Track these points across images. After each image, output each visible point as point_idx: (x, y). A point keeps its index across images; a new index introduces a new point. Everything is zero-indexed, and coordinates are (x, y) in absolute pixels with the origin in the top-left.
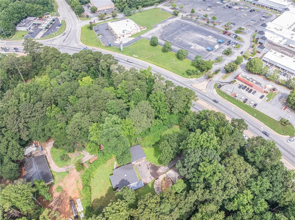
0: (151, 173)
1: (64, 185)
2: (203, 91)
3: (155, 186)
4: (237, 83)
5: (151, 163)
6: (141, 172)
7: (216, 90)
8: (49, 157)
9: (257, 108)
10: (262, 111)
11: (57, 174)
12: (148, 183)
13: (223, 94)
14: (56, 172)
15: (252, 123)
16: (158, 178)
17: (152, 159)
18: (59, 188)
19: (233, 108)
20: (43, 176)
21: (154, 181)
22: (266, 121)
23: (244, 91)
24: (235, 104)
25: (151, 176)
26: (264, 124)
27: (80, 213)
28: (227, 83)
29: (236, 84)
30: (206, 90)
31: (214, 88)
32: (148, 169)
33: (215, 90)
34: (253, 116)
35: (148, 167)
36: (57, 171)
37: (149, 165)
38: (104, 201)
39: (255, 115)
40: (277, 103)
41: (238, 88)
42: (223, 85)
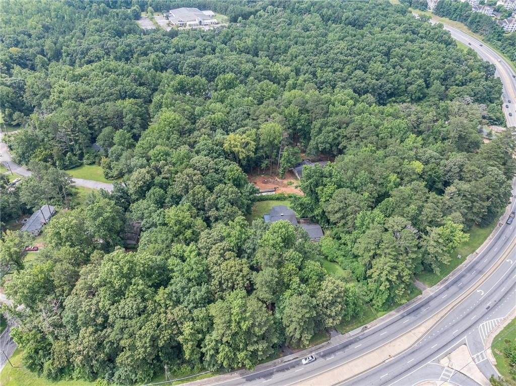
18: (291, 183)
27: (261, 194)
30: (449, 367)
38: (266, 208)
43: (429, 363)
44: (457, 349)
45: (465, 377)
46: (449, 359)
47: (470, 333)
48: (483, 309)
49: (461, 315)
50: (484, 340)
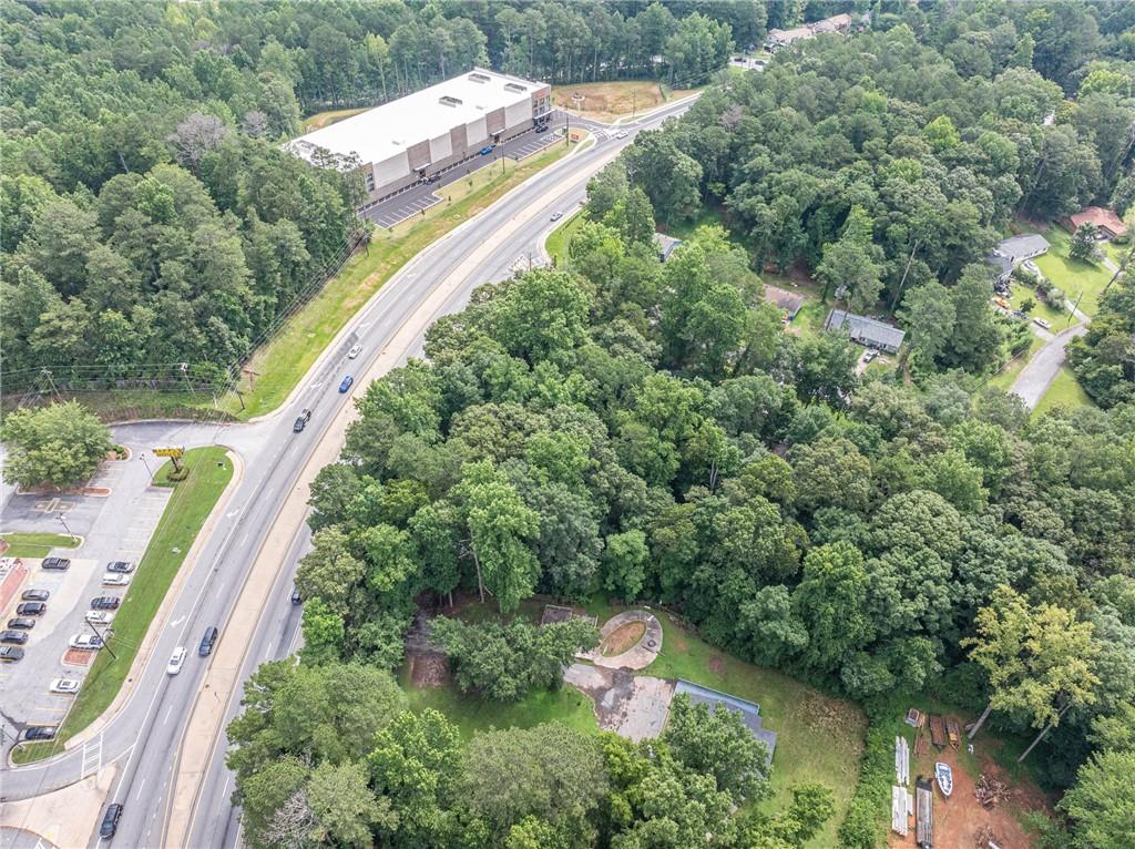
0: (629, 699)
2: (105, 785)
3: (651, 657)
5: (602, 722)
6: (652, 724)
7: (72, 735)
9: (134, 556)
10: (146, 542)
12: (663, 682)
13: (92, 699)
15: (224, 546)
16: (622, 668)
19: (174, 624)
21: (640, 670)
22: (193, 516)
23: (38, 633)
24: (145, 628)
25: (637, 690)
26: (211, 516)
27: (904, 784)
30: (95, 774)
31: (63, 750)
32: (625, 715)
33: (79, 735)
34: (184, 554)
35: (621, 723)
37: (610, 722)
38: (816, 755)
39: (175, 550)
40: (70, 516)
41: (23, 664)
42: (19, 726)
43: (135, 744)
46: (101, 791)
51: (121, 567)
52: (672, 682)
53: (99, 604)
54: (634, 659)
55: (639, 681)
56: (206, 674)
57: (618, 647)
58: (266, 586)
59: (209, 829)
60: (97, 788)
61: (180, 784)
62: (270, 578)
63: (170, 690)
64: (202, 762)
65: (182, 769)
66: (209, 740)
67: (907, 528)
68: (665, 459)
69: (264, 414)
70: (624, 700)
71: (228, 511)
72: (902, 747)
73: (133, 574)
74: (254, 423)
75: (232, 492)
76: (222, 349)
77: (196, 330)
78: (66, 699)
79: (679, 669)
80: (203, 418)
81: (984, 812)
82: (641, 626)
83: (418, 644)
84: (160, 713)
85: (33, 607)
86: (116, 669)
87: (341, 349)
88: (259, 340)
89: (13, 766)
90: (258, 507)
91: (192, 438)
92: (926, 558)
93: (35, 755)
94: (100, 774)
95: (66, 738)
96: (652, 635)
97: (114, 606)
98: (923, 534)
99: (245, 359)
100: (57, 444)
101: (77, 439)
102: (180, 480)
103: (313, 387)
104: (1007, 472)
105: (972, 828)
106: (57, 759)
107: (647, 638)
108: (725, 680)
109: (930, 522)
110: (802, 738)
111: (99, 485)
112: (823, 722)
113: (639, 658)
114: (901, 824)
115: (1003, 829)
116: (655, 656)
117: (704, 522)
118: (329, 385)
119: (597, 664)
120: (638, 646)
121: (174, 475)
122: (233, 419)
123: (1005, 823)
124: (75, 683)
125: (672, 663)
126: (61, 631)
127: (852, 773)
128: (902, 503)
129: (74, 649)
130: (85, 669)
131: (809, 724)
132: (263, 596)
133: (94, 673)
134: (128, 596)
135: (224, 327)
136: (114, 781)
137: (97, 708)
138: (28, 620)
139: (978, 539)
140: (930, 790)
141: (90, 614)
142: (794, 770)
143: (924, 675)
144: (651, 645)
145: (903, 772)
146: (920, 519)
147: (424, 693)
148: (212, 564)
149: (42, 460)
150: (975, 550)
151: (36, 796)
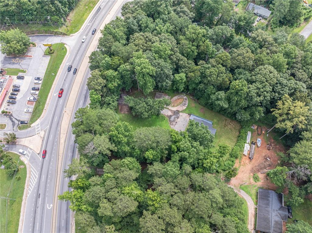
0: (178, 118)
1: (250, 178)
2: (42, 136)
3: (185, 108)
4: (7, 109)
5: (170, 124)
6: (184, 125)
7: (32, 123)
8: (251, 225)
9: (42, 76)
10: (44, 72)
11: (251, 195)
12: (187, 114)
13: (36, 114)
14: (252, 199)
16: (176, 110)
17: (166, 126)
18: (256, 179)
19: (55, 95)
20: (268, 200)
21: (181, 111)
22: (57, 64)
23: (19, 97)
24: (47, 96)
25: (180, 116)
26: (62, 64)
27: (248, 143)
28: (11, 119)
29: (9, 109)
30: (39, 133)
31: (30, 127)
32: (176, 122)
33: (34, 123)
34: (55, 75)
35: (175, 124)
36: (250, 198)
37: (172, 124)
38: (226, 135)
39: (53, 74)
40: (23, 64)
41: (16, 104)
42: (19, 121)
43: (48, 126)
44: (40, 147)
45: (30, 136)
46: (41, 137)
47: (40, 164)
48: (41, 192)
49: (50, 172)
50: (31, 167)
51: (38, 79)
52: (190, 115)
53: (34, 89)
54: (180, 108)
55: (181, 114)
56: (65, 108)
57: (176, 105)
58: (79, 85)
59: (70, 147)
60: (40, 137)
61: (61, 136)
62: (80, 83)
63: (56, 112)
64: (66, 131)
65: (61, 133)
66: (67, 126)
67: (262, 76)
68: (193, 52)
69: (74, 33)
70: (177, 119)
71: (67, 63)
72: (249, 134)
73: (42, 81)
74: (72, 36)
75: (67, 57)
76: (60, 12)
77: (51, 6)
78: (29, 114)
79: (192, 111)
80: (57, 34)
81: (268, 151)
82: (182, 99)
83: (122, 102)
84: (54, 118)
85: (16, 90)
86: (41, 107)
87: (96, 12)
88: (71, 9)
89: (19, 130)
90: (75, 62)
91: (54, 40)
92: (265, 85)
93: (24, 128)
94: (40, 133)
95: (31, 124)
96: (185, 102)
97: (38, 90)
98: (266, 79)
99: (67, 15)
100: (15, 42)
101: (20, 41)
102: (52, 53)
103: (88, 24)
104: (294, 60)
105: (264, 155)
106: (29, 129)
107: (184, 102)
108: (204, 115)
109: (269, 75)
110: (223, 130)
111: (29, 54)
112: (229, 126)
113: (181, 108)
114: (246, 153)
115: (272, 155)
116: (186, 107)
117: (203, 72)
118: (93, 24)
119: (170, 109)
120: (181, 105)
121: (50, 52)
122: (66, 35)
123: (272, 154)
124: (31, 110)
125: (190, 110)
126: (25, 96)
127: (235, 140)
128: (261, 69)
129: (29, 101)
130: (33, 106)
131: (225, 127)
132: (78, 87)
133: (35, 108)
134: (41, 87)
135: (60, 4)
136: (44, 135)
137: (38, 117)
138: (16, 93)
139: (282, 81)
140: (255, 145)
141: (32, 91)
142: (220, 138)
143: (259, 117)
144: (185, 104)
145: (248, 140)
146: (266, 74)
147: (123, 115)
148: (63, 78)
149: (11, 47)
150: (280, 84)
151: (26, 138)
